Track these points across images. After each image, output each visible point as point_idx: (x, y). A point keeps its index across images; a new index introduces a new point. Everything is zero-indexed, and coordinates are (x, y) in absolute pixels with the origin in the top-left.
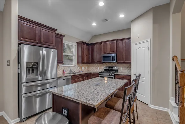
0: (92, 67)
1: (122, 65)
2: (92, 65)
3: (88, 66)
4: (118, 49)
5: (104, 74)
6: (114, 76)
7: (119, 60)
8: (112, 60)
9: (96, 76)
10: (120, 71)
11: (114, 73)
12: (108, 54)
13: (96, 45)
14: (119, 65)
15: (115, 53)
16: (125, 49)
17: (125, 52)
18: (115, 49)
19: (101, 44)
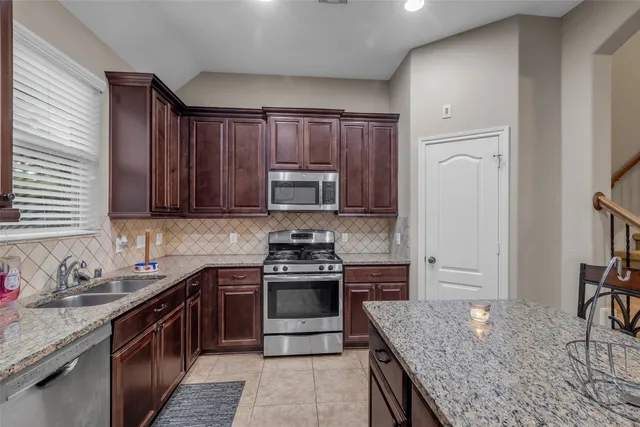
0: (195, 236)
1: (348, 223)
2: (196, 222)
3: (166, 231)
4: (344, 153)
5: (291, 268)
6: (343, 272)
7: (347, 203)
8: (321, 200)
9: (243, 282)
10: (338, 250)
11: (341, 262)
12: (300, 170)
13: (227, 120)
14: (336, 223)
15: (334, 171)
16: (372, 156)
17: (372, 168)
18: (336, 153)
19: (262, 118)
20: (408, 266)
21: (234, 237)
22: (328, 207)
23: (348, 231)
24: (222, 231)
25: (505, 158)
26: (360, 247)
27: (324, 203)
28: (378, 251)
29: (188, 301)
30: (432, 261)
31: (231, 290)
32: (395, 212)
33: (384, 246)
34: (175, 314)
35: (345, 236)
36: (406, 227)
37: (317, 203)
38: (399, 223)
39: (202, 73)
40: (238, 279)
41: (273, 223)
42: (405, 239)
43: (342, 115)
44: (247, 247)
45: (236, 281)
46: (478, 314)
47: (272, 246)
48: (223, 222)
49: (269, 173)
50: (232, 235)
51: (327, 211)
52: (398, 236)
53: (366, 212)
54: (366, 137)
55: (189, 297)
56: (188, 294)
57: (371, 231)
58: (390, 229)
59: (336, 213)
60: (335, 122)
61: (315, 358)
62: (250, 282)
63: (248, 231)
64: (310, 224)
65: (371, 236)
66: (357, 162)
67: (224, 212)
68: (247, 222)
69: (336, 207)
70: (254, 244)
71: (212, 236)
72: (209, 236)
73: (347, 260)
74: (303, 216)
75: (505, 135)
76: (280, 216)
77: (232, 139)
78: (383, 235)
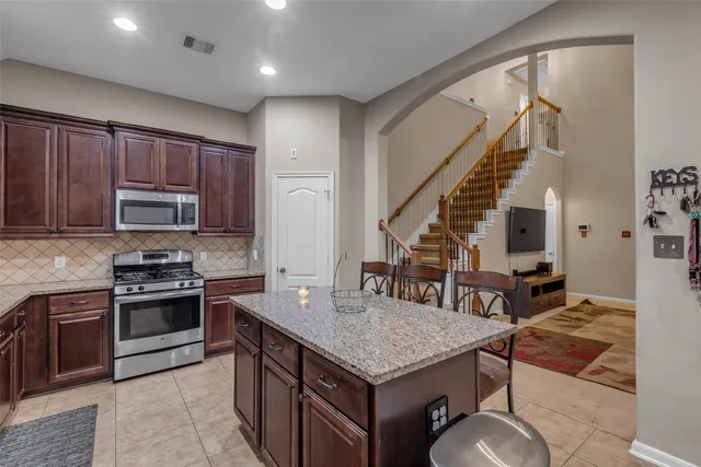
1: (207, 242)
4: (203, 176)
5: (148, 287)
6: (205, 287)
7: (207, 223)
8: (180, 220)
9: (84, 307)
10: (196, 268)
11: (202, 277)
12: (156, 190)
13: (56, 126)
14: (193, 242)
15: (194, 193)
16: (231, 181)
17: (231, 193)
18: (195, 176)
19: (107, 131)
20: (263, 277)
21: (61, 261)
22: (188, 227)
23: (207, 249)
24: (42, 254)
25: (332, 194)
26: (219, 264)
27: (183, 222)
28: (237, 267)
29: (16, 331)
30: (283, 271)
31: (68, 319)
32: (253, 232)
33: (242, 263)
34: (6, 345)
35: (204, 255)
36: (262, 244)
37: (176, 222)
38: (256, 241)
39: (9, 60)
40: (78, 305)
41: (118, 244)
42: (261, 255)
43: (201, 140)
44: (82, 272)
45: (76, 308)
46: (303, 292)
47: (117, 269)
48: (43, 244)
49: (118, 191)
50: (57, 259)
51: (185, 231)
52: (255, 253)
53: (225, 232)
54: (226, 164)
55: (17, 327)
56: (16, 324)
57: (230, 249)
58: (248, 247)
59: (194, 233)
60: (194, 146)
61: (175, 371)
62: (95, 307)
63: (82, 253)
64: (165, 244)
65: (231, 254)
66: (217, 185)
67: (51, 232)
68: (82, 244)
69: (195, 227)
70: (91, 268)
71: (27, 261)
72: (19, 261)
73: (208, 276)
74: (157, 236)
75: (332, 177)
76: (127, 237)
77: (64, 150)
78: (241, 253)
